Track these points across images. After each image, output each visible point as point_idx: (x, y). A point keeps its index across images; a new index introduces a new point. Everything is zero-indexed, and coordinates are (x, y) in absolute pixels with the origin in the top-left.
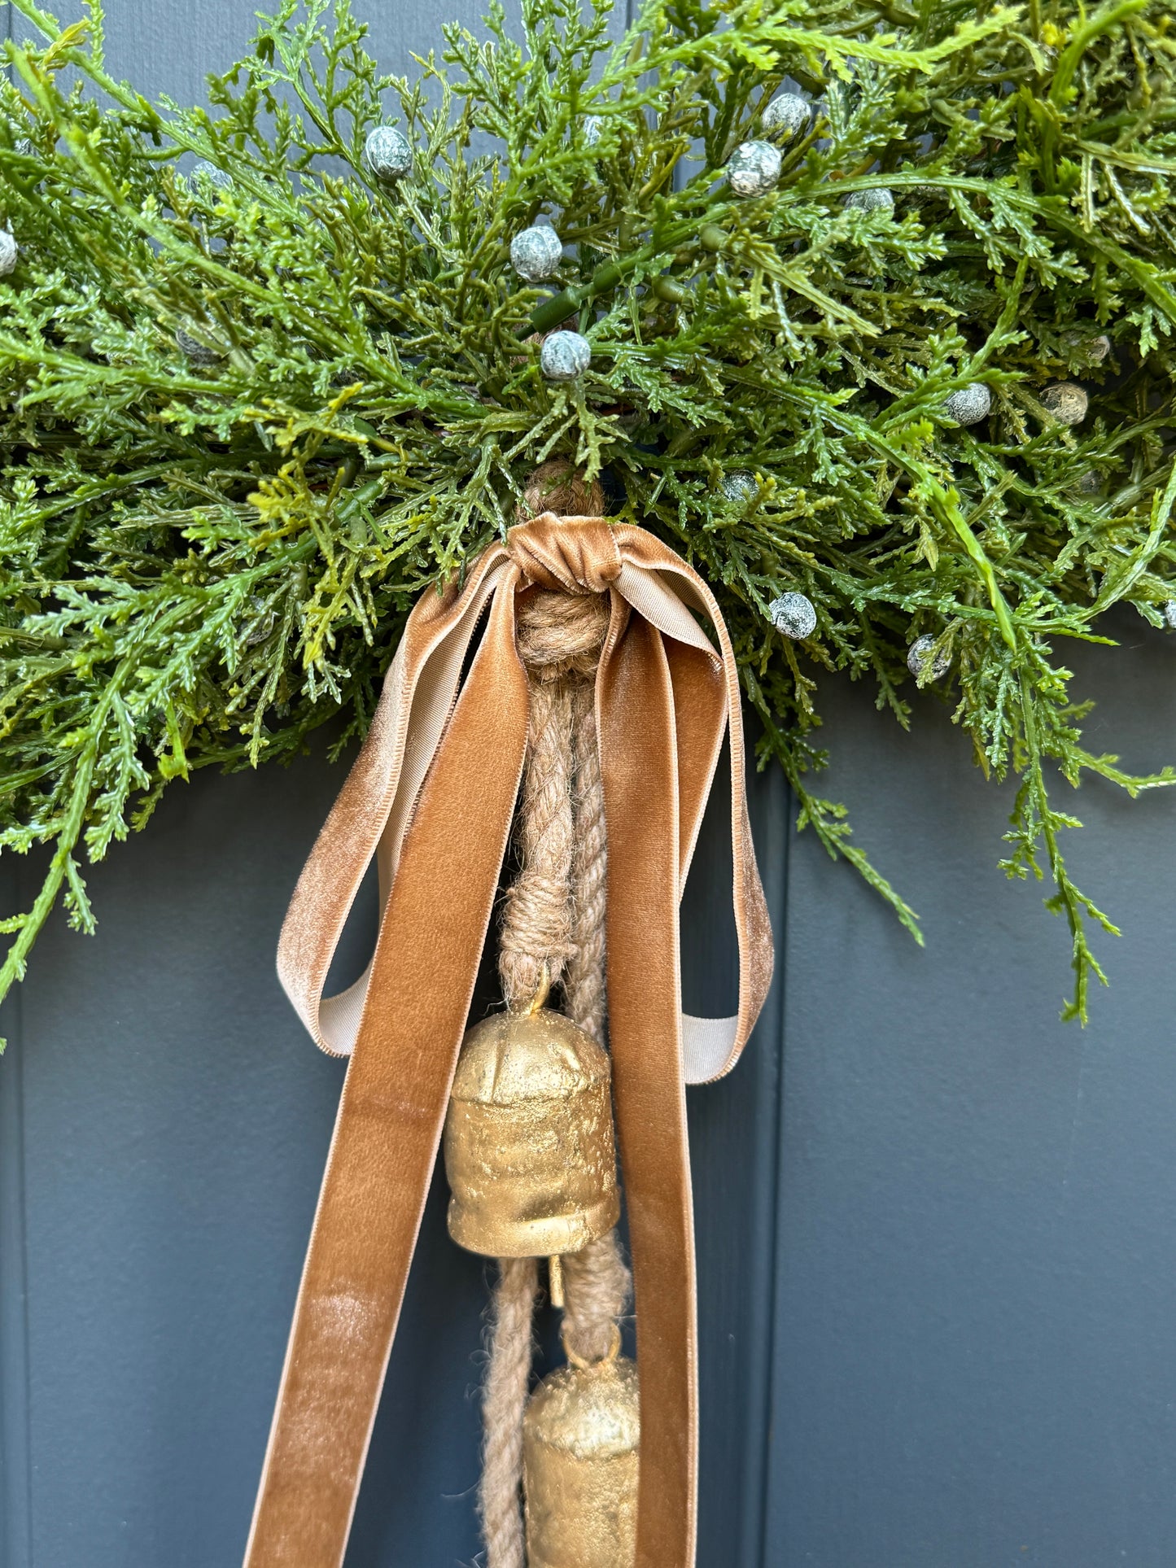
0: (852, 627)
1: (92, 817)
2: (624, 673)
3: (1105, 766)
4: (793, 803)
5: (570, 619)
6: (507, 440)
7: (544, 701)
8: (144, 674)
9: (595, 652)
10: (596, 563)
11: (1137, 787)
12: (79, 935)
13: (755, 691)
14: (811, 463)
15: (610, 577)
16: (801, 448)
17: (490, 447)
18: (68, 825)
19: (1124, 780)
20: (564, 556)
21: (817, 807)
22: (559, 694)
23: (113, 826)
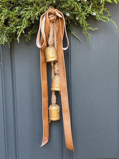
0: (72, 16)
1: (23, 26)
2: (57, 21)
3: (91, 28)
4: (70, 32)
5: (53, 17)
6: (48, 3)
7: (51, 23)
8: (27, 16)
9: (55, 19)
10: (54, 11)
11: (93, 30)
12: (23, 33)
13: (66, 22)
14: (68, 3)
15: (55, 12)
16: (67, 2)
17: (47, 4)
18: (22, 26)
19: (92, 29)
20: (52, 11)
21: (72, 32)
22: (52, 23)
23: (25, 27)
